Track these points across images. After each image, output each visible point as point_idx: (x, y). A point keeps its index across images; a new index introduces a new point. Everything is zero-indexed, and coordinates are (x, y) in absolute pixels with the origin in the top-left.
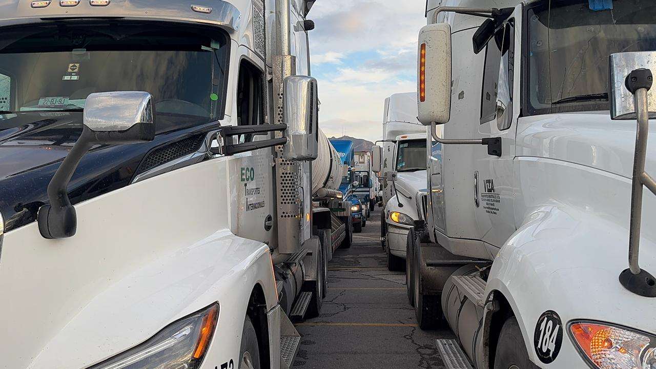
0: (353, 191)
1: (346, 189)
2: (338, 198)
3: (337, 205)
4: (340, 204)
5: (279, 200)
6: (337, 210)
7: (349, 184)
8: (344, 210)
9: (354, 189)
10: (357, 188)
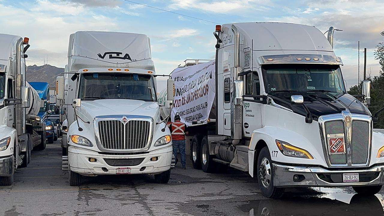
0: (48, 117)
1: (43, 115)
2: (37, 120)
3: (36, 124)
4: (38, 124)
5: (16, 118)
6: (36, 127)
7: (45, 111)
8: (41, 127)
9: (49, 115)
10: (51, 115)
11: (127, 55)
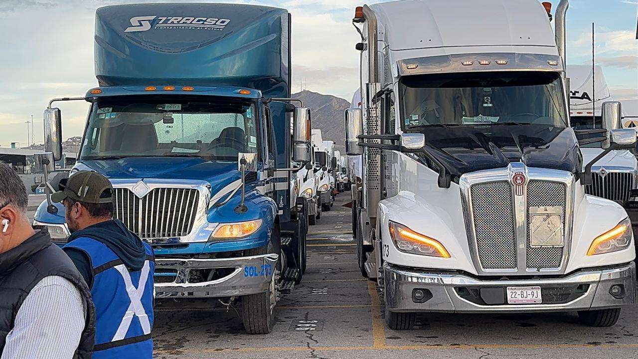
11: (585, 94)
